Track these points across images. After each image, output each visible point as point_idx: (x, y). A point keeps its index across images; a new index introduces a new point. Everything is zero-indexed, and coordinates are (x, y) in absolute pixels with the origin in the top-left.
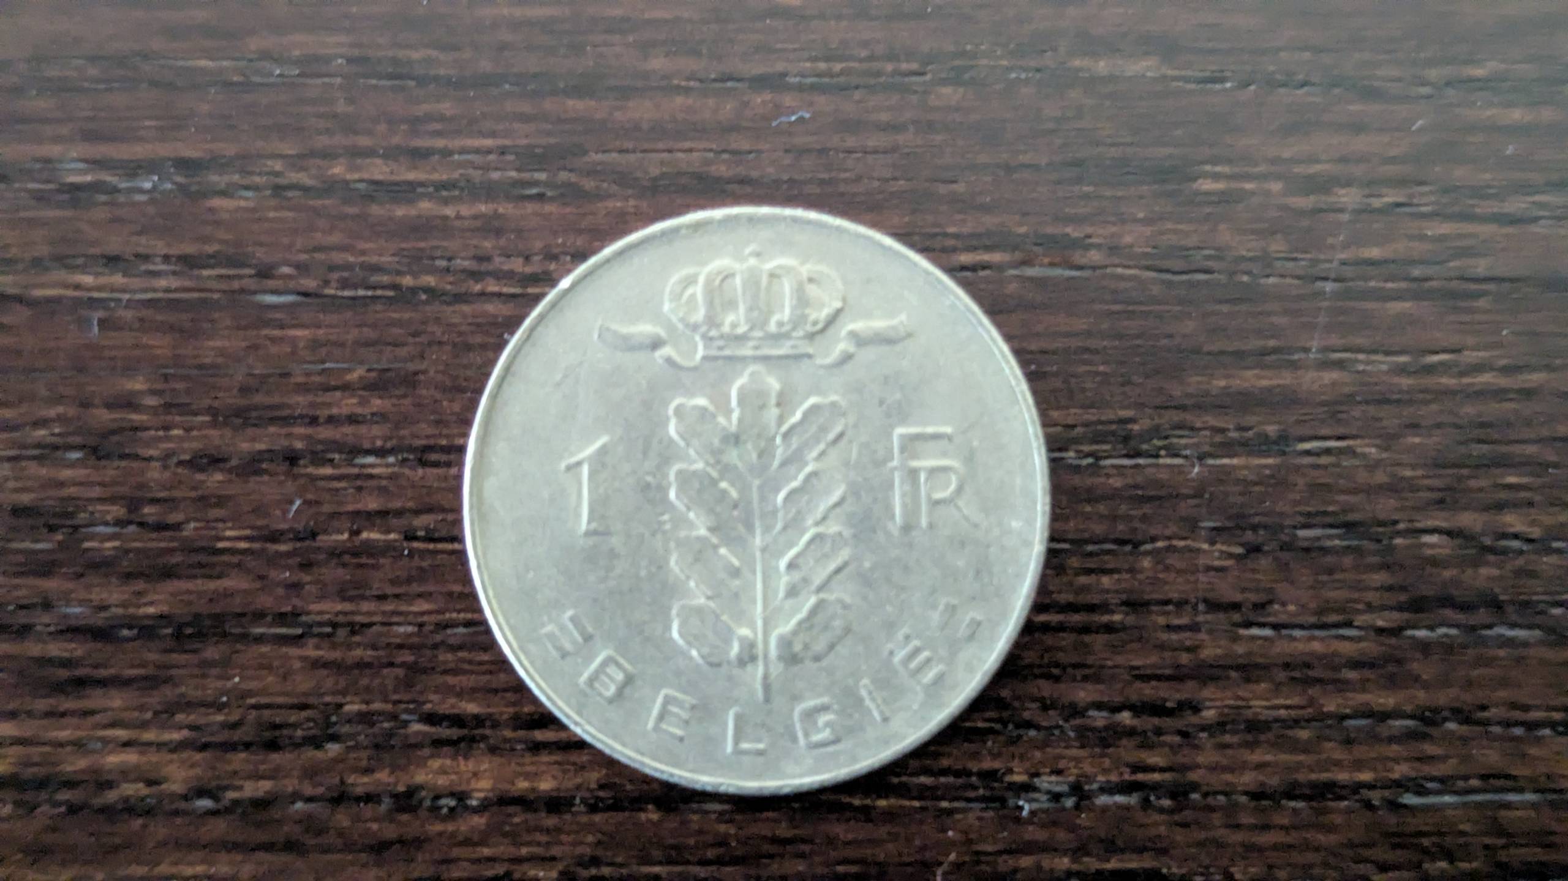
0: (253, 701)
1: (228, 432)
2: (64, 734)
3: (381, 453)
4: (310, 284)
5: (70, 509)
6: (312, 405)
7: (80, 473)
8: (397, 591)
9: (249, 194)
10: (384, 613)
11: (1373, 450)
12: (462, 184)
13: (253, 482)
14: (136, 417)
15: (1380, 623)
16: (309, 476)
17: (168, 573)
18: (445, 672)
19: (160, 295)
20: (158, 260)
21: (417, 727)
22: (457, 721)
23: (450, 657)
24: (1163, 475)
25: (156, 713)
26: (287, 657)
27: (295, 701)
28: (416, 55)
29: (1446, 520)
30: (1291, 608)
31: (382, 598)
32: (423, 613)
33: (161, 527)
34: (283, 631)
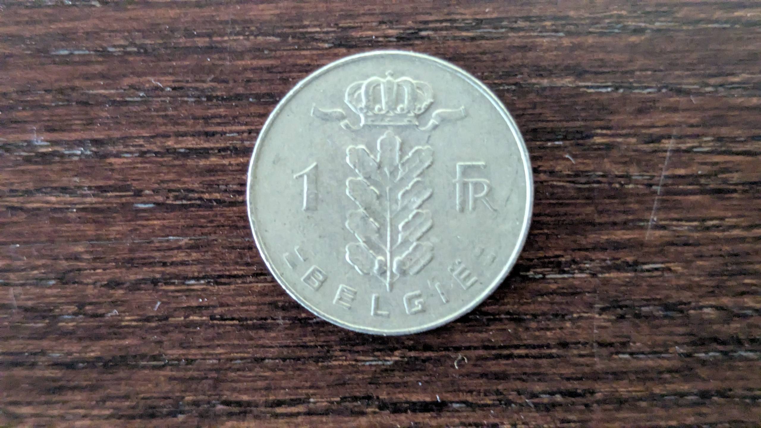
0: (142, 396)
1: (124, 270)
2: (55, 412)
3: (197, 279)
4: (160, 199)
5: (52, 308)
6: (164, 257)
7: (55, 291)
8: (208, 344)
9: (129, 155)
10: (202, 354)
11: (680, 268)
12: (232, 148)
13: (138, 295)
14: (80, 264)
15: (682, 351)
16: (164, 290)
17: (99, 338)
18: (233, 381)
19: (87, 206)
20: (86, 188)
21: (220, 407)
22: (239, 404)
23: (233, 374)
24: (576, 283)
25: (97, 402)
26: (158, 376)
27: (162, 395)
28: (205, 85)
29: (714, 301)
30: (638, 344)
31: (200, 347)
32: (220, 354)
33: (95, 316)
34: (155, 363)
